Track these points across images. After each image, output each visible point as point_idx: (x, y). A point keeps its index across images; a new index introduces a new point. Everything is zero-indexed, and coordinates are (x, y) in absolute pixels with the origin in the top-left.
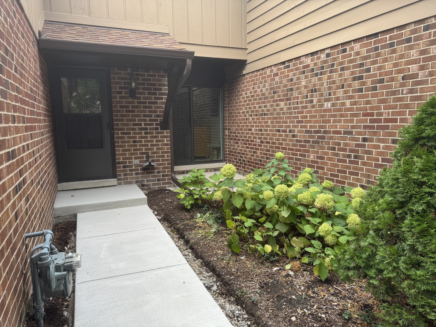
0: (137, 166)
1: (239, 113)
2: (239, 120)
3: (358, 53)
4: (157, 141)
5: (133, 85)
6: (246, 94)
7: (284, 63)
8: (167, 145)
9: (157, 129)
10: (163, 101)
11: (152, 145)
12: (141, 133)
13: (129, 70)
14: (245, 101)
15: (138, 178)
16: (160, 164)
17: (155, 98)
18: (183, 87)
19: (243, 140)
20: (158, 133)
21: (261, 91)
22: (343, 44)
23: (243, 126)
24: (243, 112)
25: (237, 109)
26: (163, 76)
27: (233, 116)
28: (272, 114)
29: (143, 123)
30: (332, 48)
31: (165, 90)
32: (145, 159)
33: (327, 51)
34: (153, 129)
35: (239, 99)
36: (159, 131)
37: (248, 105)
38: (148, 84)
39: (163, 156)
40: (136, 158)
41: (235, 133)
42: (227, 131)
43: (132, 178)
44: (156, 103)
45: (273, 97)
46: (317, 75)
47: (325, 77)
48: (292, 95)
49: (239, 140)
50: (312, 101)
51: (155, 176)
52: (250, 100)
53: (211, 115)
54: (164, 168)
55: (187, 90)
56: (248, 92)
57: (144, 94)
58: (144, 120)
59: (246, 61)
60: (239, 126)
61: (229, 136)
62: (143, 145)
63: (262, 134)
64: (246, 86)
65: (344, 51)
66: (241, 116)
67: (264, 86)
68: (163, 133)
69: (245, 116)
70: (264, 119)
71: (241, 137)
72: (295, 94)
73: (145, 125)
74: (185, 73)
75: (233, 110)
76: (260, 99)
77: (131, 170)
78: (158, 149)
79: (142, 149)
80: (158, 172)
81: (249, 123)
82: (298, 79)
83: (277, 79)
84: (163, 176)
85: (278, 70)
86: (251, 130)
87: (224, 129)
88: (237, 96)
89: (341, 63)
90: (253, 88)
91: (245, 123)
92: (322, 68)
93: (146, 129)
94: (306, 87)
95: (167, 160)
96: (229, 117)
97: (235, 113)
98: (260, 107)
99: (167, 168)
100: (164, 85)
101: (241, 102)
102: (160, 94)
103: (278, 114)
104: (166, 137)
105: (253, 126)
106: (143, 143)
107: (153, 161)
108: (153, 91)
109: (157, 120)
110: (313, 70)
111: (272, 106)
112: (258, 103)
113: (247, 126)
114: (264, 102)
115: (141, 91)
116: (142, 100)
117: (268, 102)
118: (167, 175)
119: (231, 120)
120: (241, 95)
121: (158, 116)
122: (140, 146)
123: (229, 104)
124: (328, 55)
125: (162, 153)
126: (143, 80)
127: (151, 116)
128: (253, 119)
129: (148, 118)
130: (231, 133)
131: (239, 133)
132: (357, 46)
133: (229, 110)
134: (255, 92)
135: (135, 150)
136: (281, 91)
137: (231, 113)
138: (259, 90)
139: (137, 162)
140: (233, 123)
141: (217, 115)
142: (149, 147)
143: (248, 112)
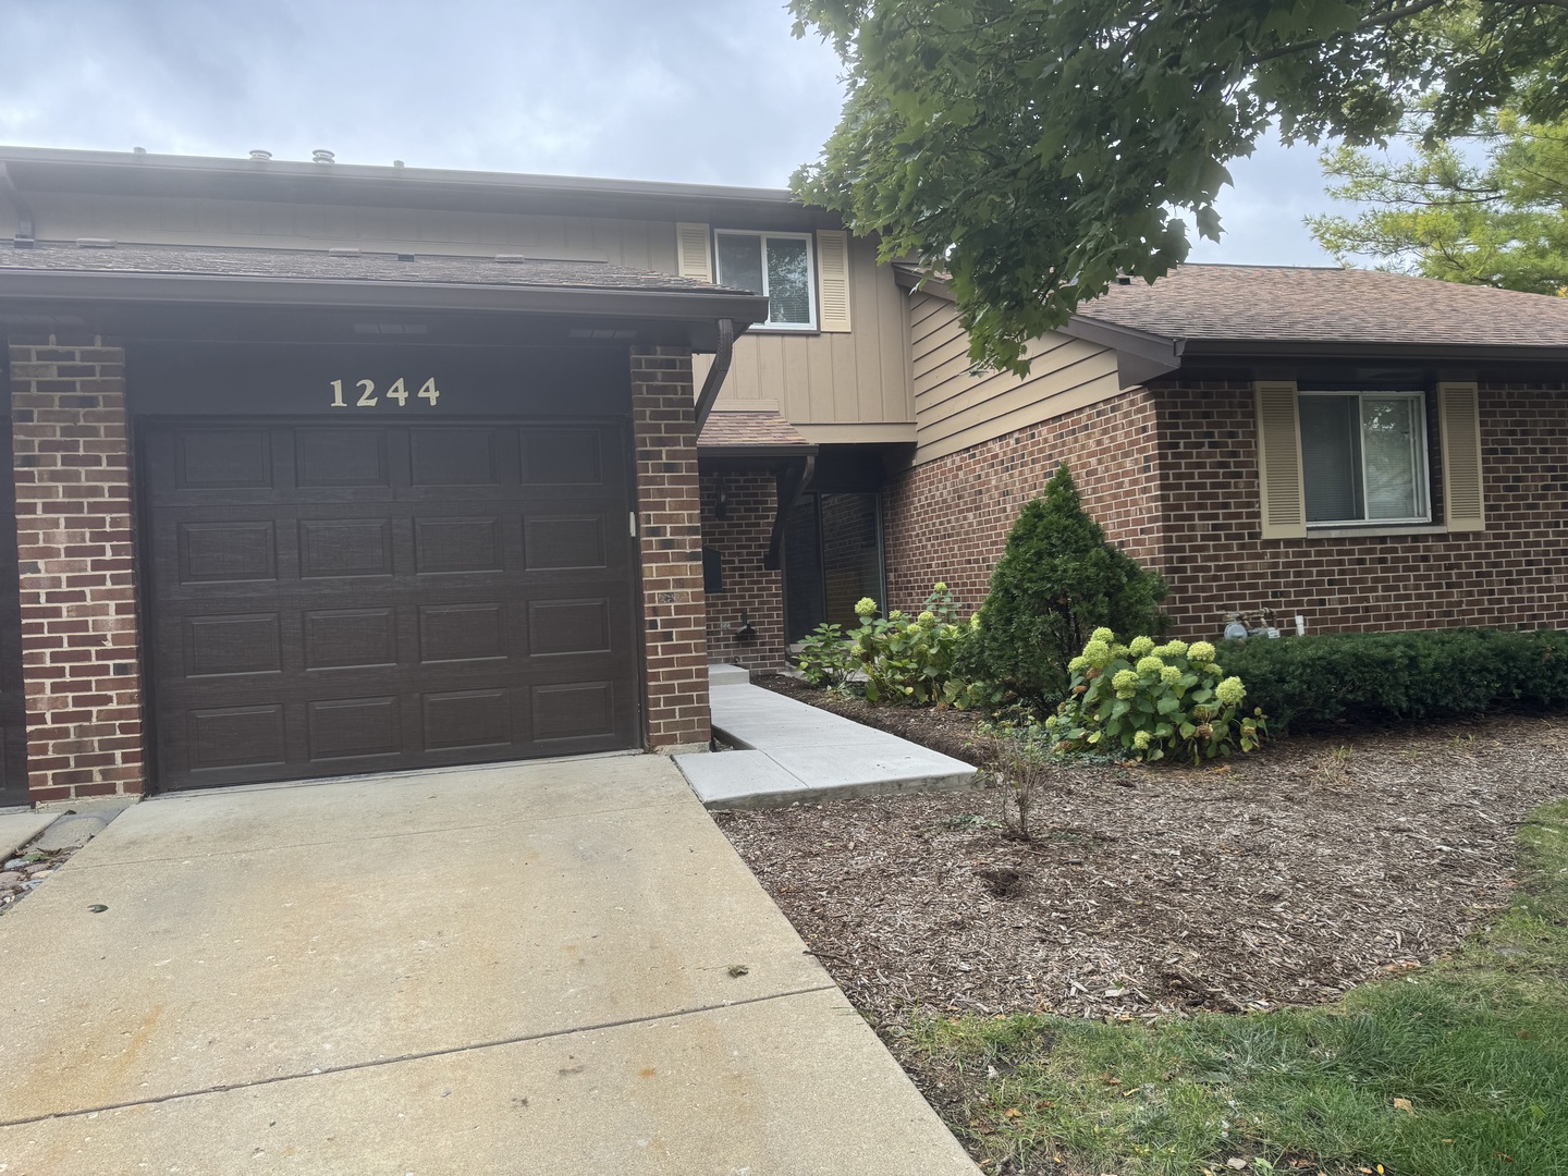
0: (727, 632)
1: (911, 536)
2: (911, 549)
3: (1046, 441)
4: (759, 589)
5: (723, 498)
6: (919, 501)
7: (967, 449)
8: (776, 595)
9: (759, 568)
10: (770, 520)
11: (751, 597)
12: (734, 576)
13: (715, 474)
14: (919, 515)
15: (728, 653)
16: (766, 630)
17: (757, 517)
18: (804, 494)
19: (919, 587)
20: (762, 575)
21: (942, 494)
22: (1032, 426)
23: (918, 561)
24: (917, 535)
25: (907, 530)
26: (770, 480)
27: (901, 544)
28: (959, 534)
29: (736, 559)
30: (1020, 430)
31: (773, 502)
32: (740, 621)
33: (1016, 435)
34: (753, 568)
35: (909, 511)
36: (764, 571)
37: (923, 520)
38: (746, 495)
39: (771, 616)
40: (725, 619)
41: (905, 576)
42: (892, 575)
43: (719, 654)
44: (758, 525)
45: (957, 505)
46: (1007, 469)
47: (1016, 472)
48: (981, 501)
49: (913, 588)
50: (1005, 510)
51: (757, 651)
52: (926, 513)
53: (862, 546)
54: (771, 637)
55: (811, 499)
56: (923, 497)
57: (738, 510)
58: (739, 554)
59: (916, 443)
60: (911, 562)
61: (897, 583)
62: (737, 597)
63: (948, 572)
64: (918, 488)
65: (1033, 436)
66: (914, 542)
67: (945, 488)
68: (769, 575)
69: (920, 541)
70: (947, 543)
71: (916, 581)
72: (985, 498)
73: (740, 562)
74: (805, 476)
75: (900, 532)
76: (941, 509)
77: (718, 640)
78: (760, 603)
79: (735, 604)
80: (763, 644)
81: (928, 553)
82: (987, 475)
83: (961, 473)
84: (771, 650)
85: (962, 460)
86: (930, 566)
87: (887, 571)
88: (905, 505)
89: (1032, 453)
90: (930, 491)
91: (921, 554)
92: (1013, 459)
93: (742, 569)
94: (997, 488)
95: (778, 623)
96: (895, 545)
97: (904, 537)
98: (941, 523)
99: (778, 636)
100: (771, 495)
101: (912, 516)
102: (764, 510)
103: (967, 533)
104: (775, 582)
105: (932, 559)
106: (737, 593)
107: (754, 624)
108: (752, 506)
109: (759, 554)
110: (1002, 462)
111: (957, 520)
112: (938, 517)
113: (925, 560)
114: (946, 515)
115: (734, 506)
116: (735, 522)
117: (953, 514)
118: (777, 650)
119: (898, 551)
120: (912, 503)
121: (761, 546)
122: (732, 597)
123: (893, 520)
124: (1017, 441)
125: (768, 609)
126: (737, 488)
127: (750, 547)
128: (933, 545)
129: (745, 551)
130: (900, 576)
131: (912, 575)
132: (1044, 430)
133: (894, 533)
134: (933, 497)
135: (723, 605)
136: (966, 495)
137: (897, 539)
138: (938, 493)
139: (726, 625)
140: (902, 557)
141: (874, 545)
142: (747, 599)
143: (924, 534)
